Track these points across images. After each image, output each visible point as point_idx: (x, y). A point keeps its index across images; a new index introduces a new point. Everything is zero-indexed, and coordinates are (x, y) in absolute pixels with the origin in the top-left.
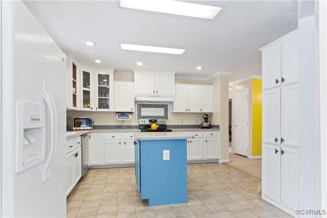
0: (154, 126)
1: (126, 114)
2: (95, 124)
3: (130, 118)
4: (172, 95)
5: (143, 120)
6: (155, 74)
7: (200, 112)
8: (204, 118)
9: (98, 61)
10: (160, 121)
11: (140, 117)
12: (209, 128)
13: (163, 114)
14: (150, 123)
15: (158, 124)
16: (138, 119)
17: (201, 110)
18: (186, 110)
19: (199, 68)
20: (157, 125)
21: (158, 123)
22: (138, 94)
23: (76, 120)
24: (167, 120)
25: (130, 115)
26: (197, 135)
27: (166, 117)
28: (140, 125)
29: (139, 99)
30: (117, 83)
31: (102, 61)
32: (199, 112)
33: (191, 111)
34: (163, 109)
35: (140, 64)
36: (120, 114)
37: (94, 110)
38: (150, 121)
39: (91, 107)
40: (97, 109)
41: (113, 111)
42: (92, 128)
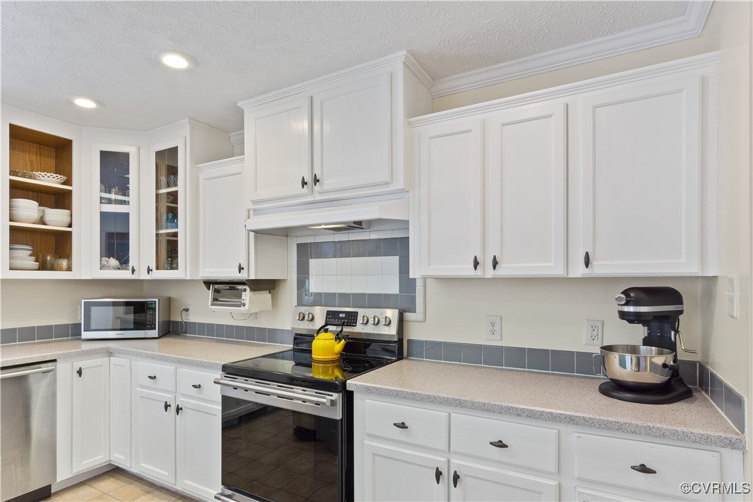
0: (322, 346)
3: (242, 304)
4: (387, 184)
5: (306, 310)
10: (367, 321)
13: (393, 286)
17: (589, 262)
18: (476, 264)
21: (353, 328)
22: (253, 202)
23: (94, 309)
24: (410, 316)
25: (245, 290)
26: (500, 445)
33: (506, 271)
37: (142, 275)
38: (330, 318)
39: (131, 267)
40: (149, 270)
41: (188, 278)
42: (154, 333)
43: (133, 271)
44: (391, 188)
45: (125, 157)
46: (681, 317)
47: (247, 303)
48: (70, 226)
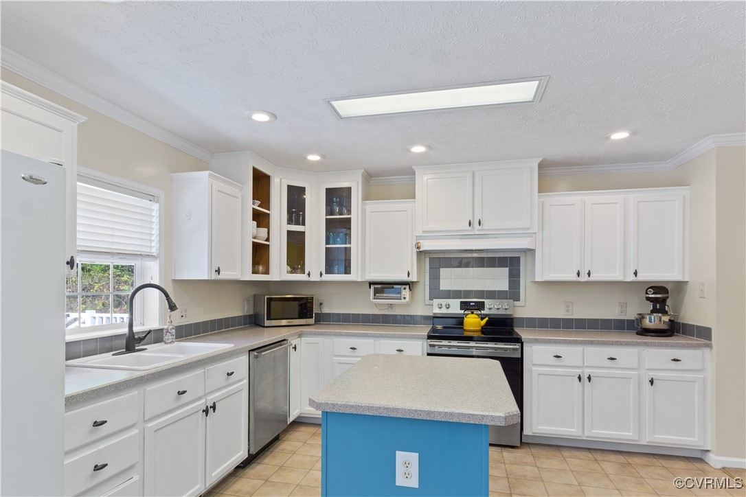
0: (473, 322)
1: (395, 286)
2: (326, 310)
3: (405, 298)
4: (528, 229)
5: (444, 302)
6: (473, 173)
7: (631, 278)
8: (648, 299)
9: (314, 158)
10: (493, 307)
11: (436, 293)
12: (671, 336)
13: (504, 286)
14: (462, 312)
15: (486, 315)
16: (431, 299)
17: (636, 274)
18: (578, 274)
19: (620, 136)
20: (482, 319)
21: (486, 312)
22: (424, 232)
23: (272, 303)
24: (517, 303)
25: (405, 289)
26: (612, 359)
27: (513, 293)
28: (434, 317)
29: (427, 245)
30: (372, 206)
31: (323, 156)
32: (629, 280)
33: (593, 278)
34: (506, 271)
35: (418, 149)
36: (379, 286)
37: (315, 277)
38: (464, 306)
39: (307, 272)
40: (321, 275)
41: (359, 280)
42: (312, 321)
43: (309, 274)
44: (529, 231)
45: (302, 190)
46: (668, 300)
47: (407, 297)
48: (268, 240)
